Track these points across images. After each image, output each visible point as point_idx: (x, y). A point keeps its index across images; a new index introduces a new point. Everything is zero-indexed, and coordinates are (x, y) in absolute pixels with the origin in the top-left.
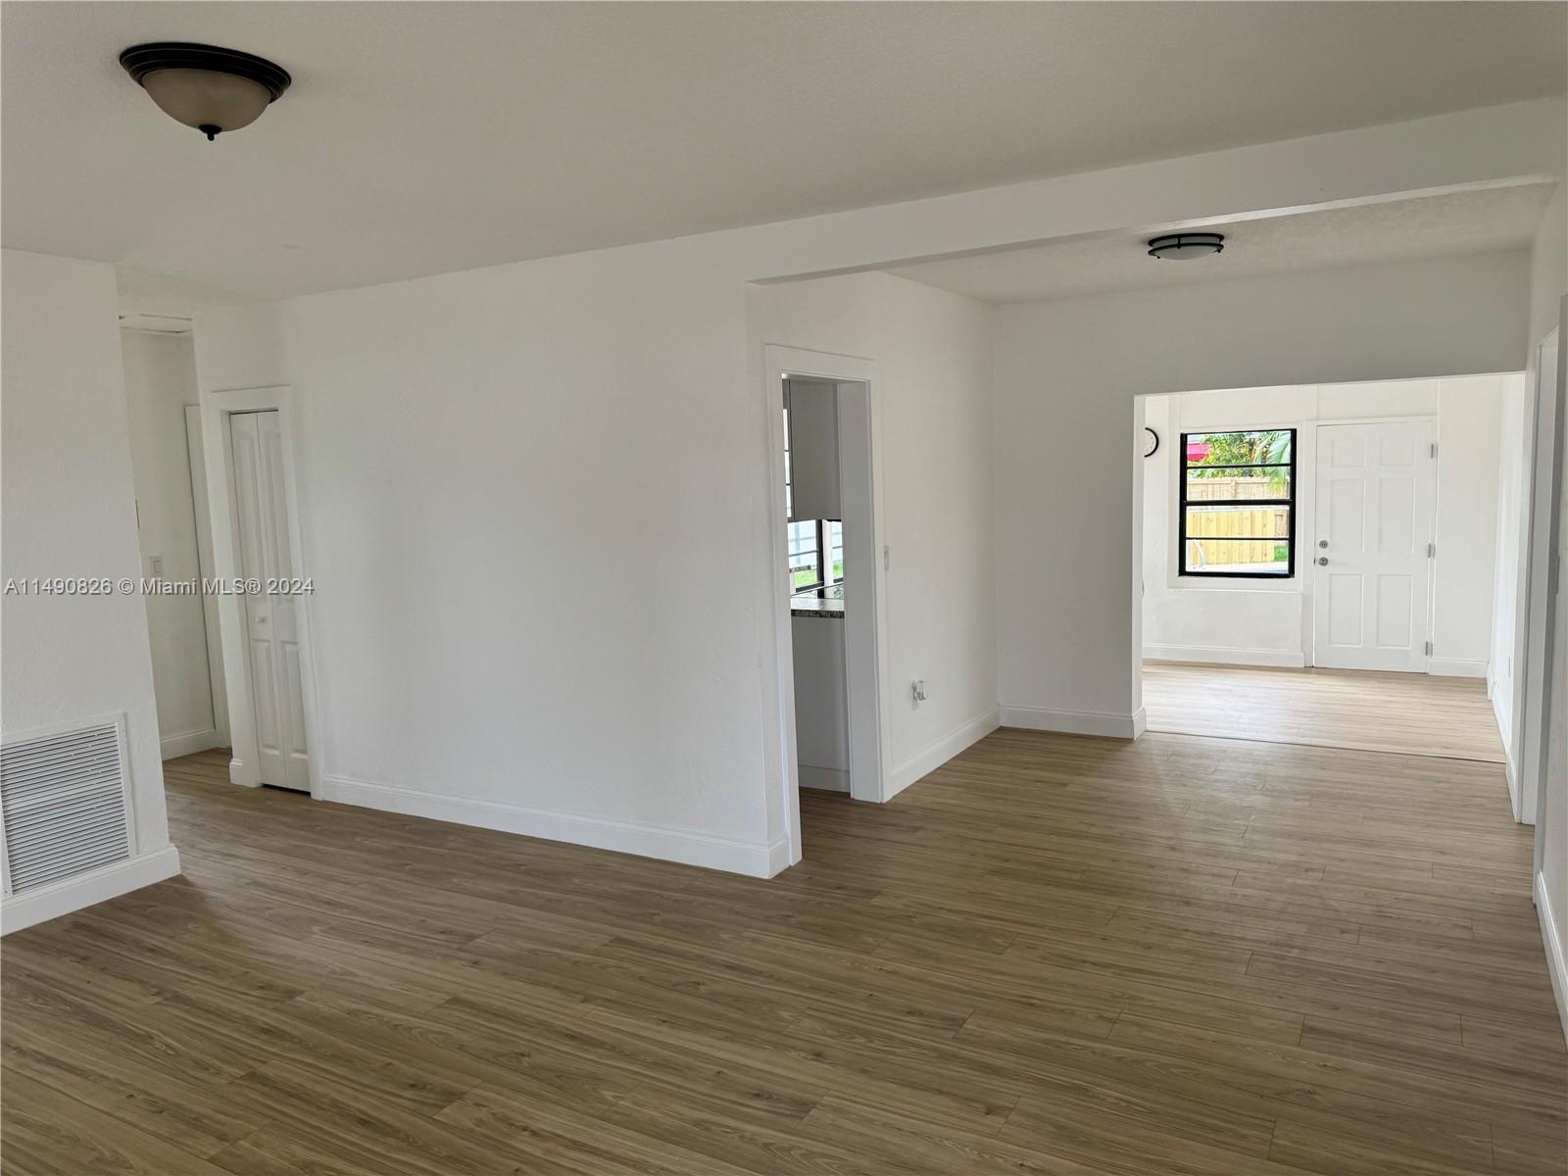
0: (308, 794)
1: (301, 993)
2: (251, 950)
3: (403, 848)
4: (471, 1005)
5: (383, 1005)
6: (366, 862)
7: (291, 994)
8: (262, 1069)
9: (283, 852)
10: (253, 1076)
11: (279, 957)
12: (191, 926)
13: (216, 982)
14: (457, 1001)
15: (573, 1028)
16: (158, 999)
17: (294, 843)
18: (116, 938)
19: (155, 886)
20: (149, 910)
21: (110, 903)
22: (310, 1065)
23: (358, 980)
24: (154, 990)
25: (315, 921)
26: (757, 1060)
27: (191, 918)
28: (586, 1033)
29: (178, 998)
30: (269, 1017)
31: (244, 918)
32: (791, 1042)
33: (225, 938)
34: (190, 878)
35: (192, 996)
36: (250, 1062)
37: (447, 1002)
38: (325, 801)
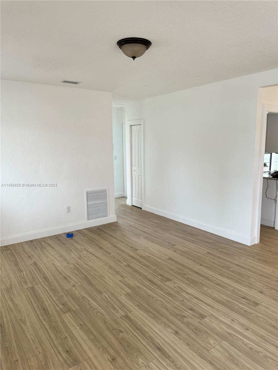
0: (141, 208)
1: (138, 250)
2: (129, 239)
3: (161, 223)
4: (174, 261)
5: (155, 256)
6: (152, 225)
7: (136, 250)
8: (130, 264)
9: (136, 220)
10: (128, 265)
11: (134, 241)
12: (118, 232)
13: (122, 244)
14: (170, 259)
15: (197, 271)
16: (111, 246)
17: (138, 218)
18: (105, 232)
19: (112, 223)
20: (111, 227)
21: (104, 225)
22: (139, 265)
23: (150, 249)
24: (111, 244)
25: (141, 235)
26: (244, 290)
27: (118, 230)
28: (201, 273)
29: (115, 246)
30: (132, 254)
31: (128, 232)
32: (254, 287)
33: (124, 235)
34: (118, 222)
35: (118, 246)
36: (128, 262)
37: (168, 258)
38: (144, 210)
